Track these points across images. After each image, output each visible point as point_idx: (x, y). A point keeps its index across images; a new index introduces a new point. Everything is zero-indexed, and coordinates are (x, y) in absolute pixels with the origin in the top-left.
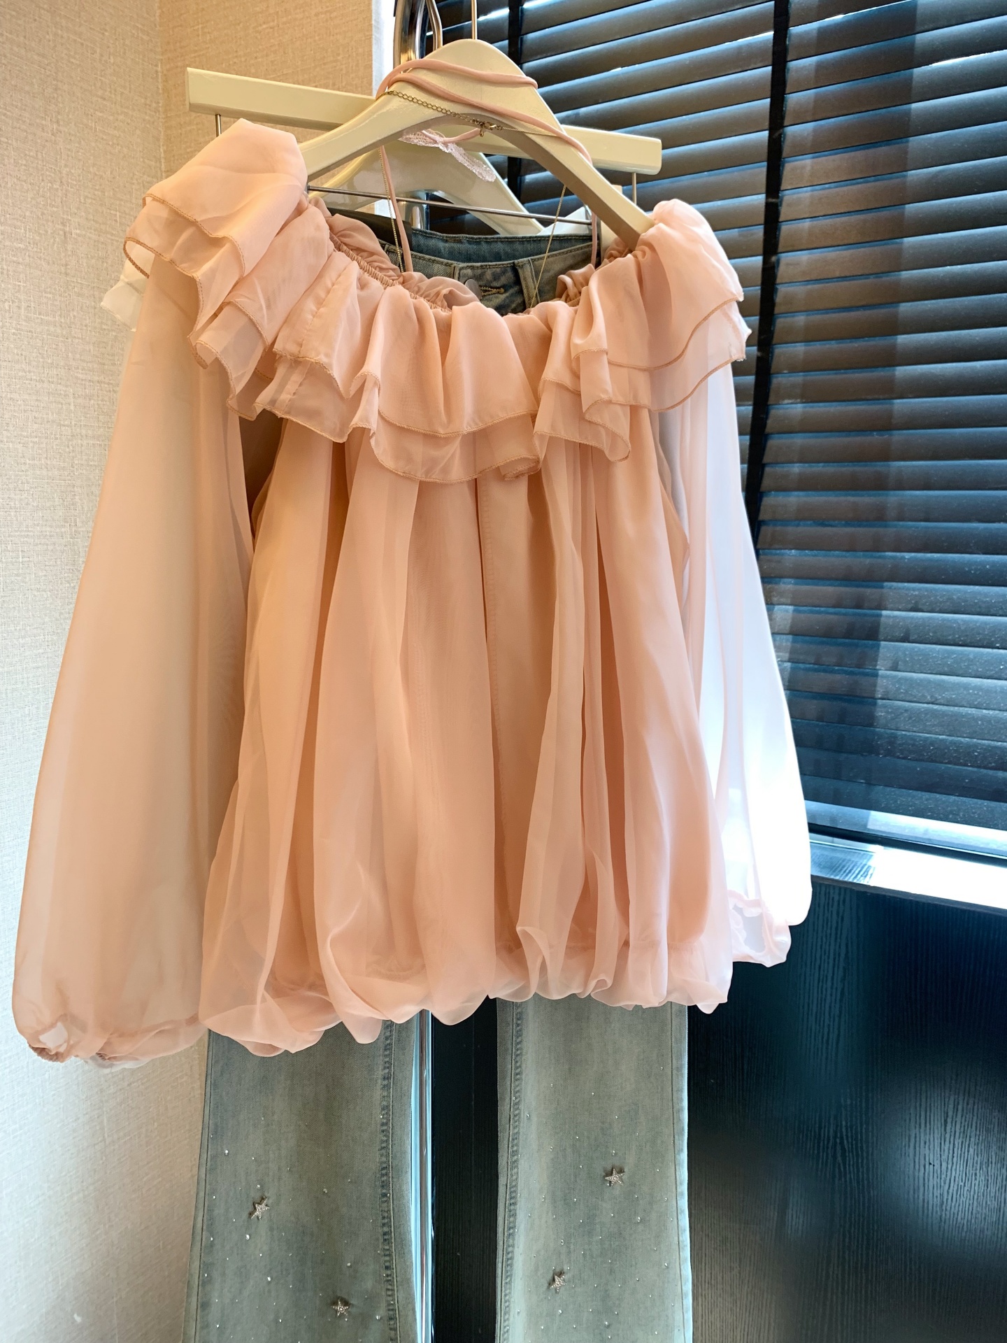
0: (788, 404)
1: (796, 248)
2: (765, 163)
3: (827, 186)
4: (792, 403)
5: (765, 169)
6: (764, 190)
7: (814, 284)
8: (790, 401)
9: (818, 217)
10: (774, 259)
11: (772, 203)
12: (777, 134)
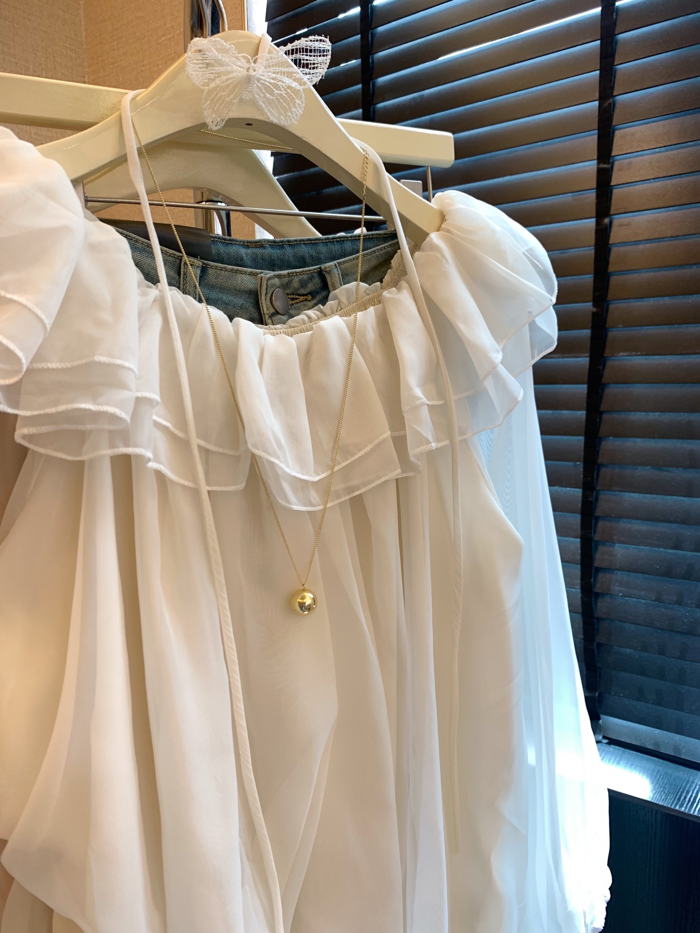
0: (623, 356)
1: (627, 210)
2: (596, 132)
3: (657, 150)
4: (627, 356)
5: (596, 137)
6: (596, 157)
7: (646, 243)
8: (625, 354)
9: (650, 180)
10: (606, 221)
11: (603, 169)
12: (606, 104)
